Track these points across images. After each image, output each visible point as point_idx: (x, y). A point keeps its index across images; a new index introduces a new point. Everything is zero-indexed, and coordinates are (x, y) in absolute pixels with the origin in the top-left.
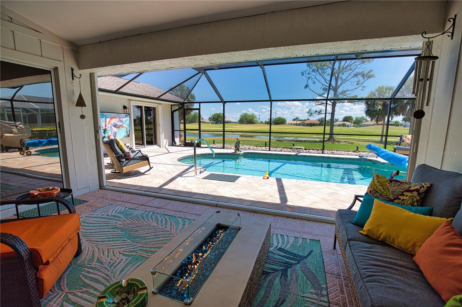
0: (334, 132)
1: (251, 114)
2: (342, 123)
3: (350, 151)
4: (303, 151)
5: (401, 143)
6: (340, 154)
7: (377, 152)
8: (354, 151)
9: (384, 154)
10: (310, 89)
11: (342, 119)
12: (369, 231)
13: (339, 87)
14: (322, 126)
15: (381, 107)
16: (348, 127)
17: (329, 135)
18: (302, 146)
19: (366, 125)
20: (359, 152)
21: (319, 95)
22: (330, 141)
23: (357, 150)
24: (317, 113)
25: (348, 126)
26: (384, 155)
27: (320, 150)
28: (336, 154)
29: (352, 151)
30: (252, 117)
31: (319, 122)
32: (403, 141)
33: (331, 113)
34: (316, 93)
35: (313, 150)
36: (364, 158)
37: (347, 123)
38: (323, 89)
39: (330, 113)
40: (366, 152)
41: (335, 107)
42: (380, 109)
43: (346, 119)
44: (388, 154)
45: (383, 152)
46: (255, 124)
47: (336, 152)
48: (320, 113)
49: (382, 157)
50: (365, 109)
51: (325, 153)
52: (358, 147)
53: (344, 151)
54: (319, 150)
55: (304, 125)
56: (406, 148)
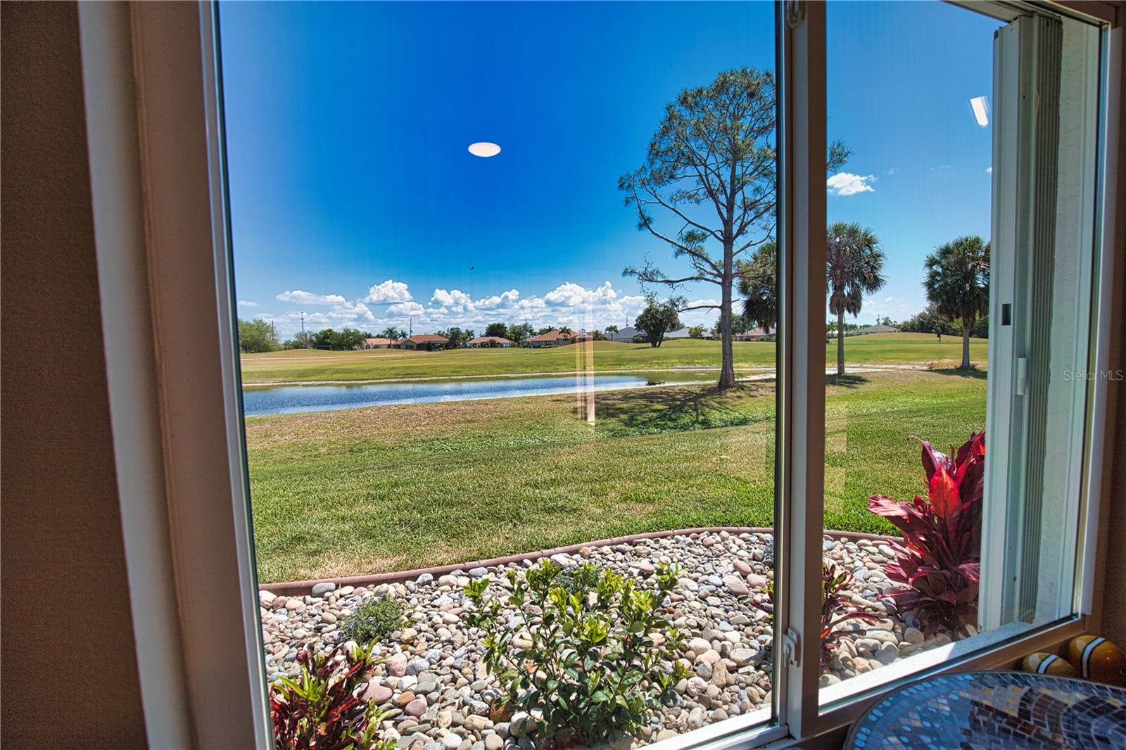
1: (255, 321)
2: (487, 339)
10: (653, 232)
11: (484, 332)
25: (502, 346)
30: (257, 329)
31: (447, 339)
33: (721, 308)
37: (498, 339)
39: (717, 307)
43: (492, 331)
46: (271, 351)
55: (413, 347)
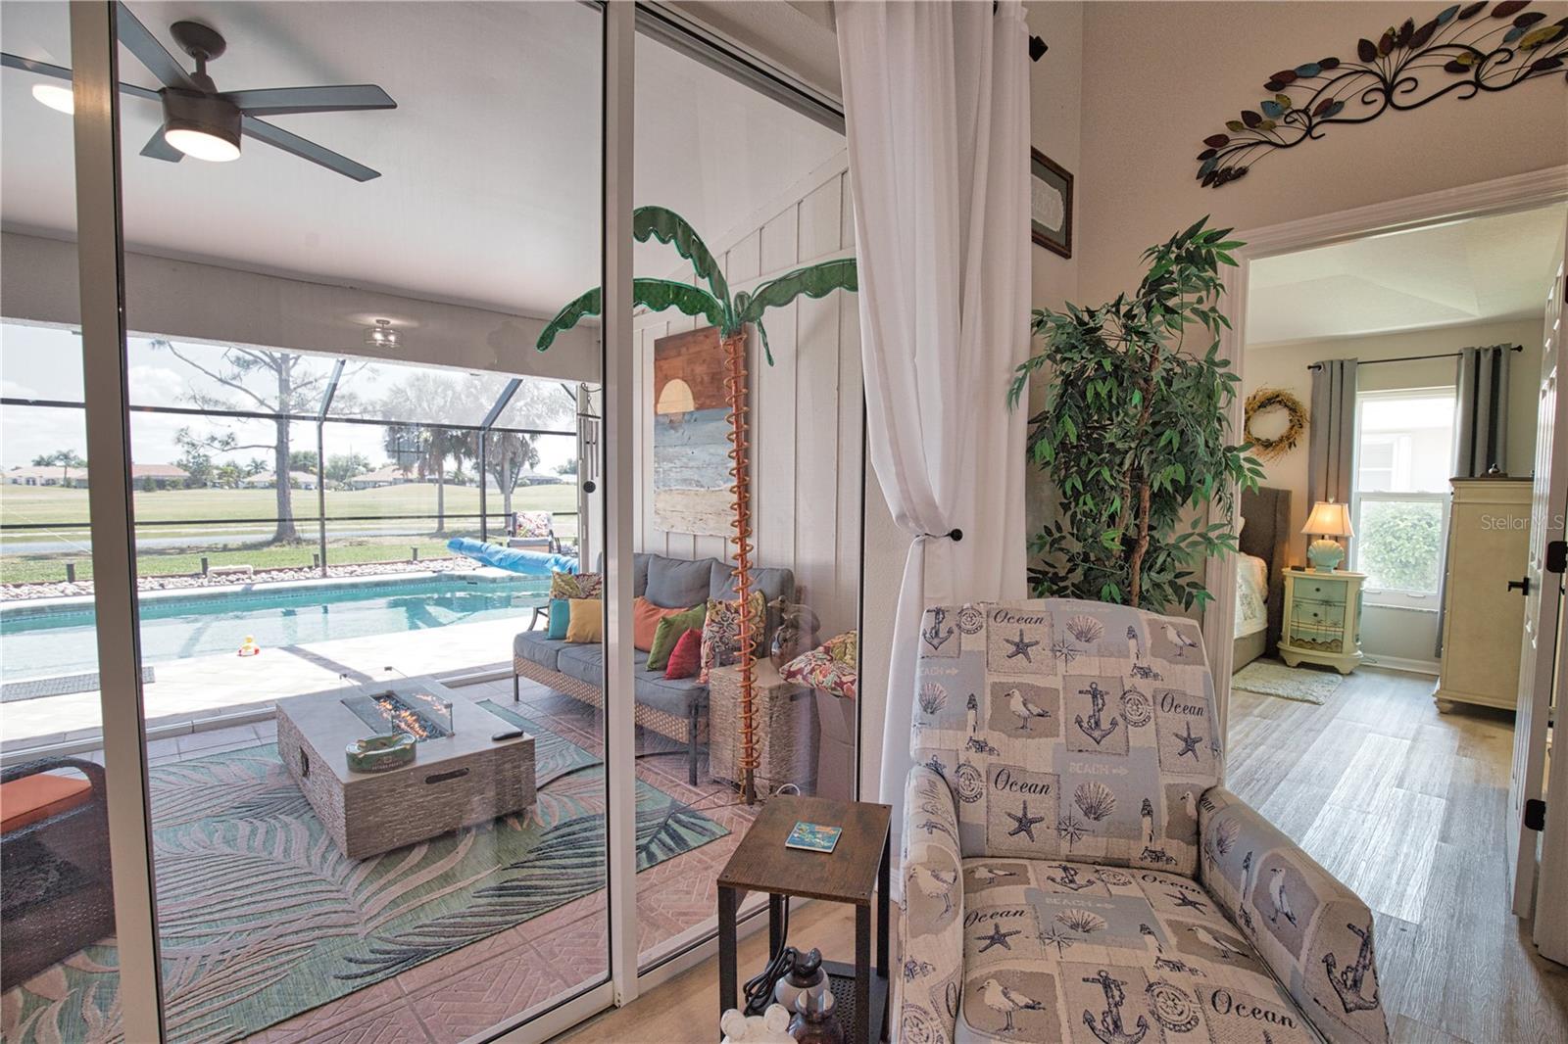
0: (295, 513)
3: (396, 563)
4: (250, 578)
5: (518, 531)
6: (375, 574)
7: (480, 555)
8: (408, 562)
9: (500, 556)
10: (175, 353)
12: (575, 634)
13: (295, 364)
14: (200, 488)
15: (428, 434)
16: (306, 488)
17: (276, 523)
18: (246, 563)
19: (369, 483)
20: (421, 562)
21: (221, 380)
22: (284, 543)
23: (415, 558)
24: (216, 444)
26: (501, 559)
27: (306, 569)
28: (362, 575)
29: (403, 562)
31: (187, 474)
32: (520, 526)
33: (276, 448)
34: (206, 373)
35: (280, 571)
36: (446, 575)
37: (302, 477)
38: (233, 359)
39: (270, 447)
40: (436, 560)
41: (288, 426)
42: (426, 440)
43: (295, 462)
44: (509, 555)
45: (498, 552)
47: (359, 570)
48: (228, 443)
49: (500, 564)
50: (384, 438)
51: (331, 577)
52: (415, 550)
53: (380, 564)
54: (301, 569)
56: (528, 541)
